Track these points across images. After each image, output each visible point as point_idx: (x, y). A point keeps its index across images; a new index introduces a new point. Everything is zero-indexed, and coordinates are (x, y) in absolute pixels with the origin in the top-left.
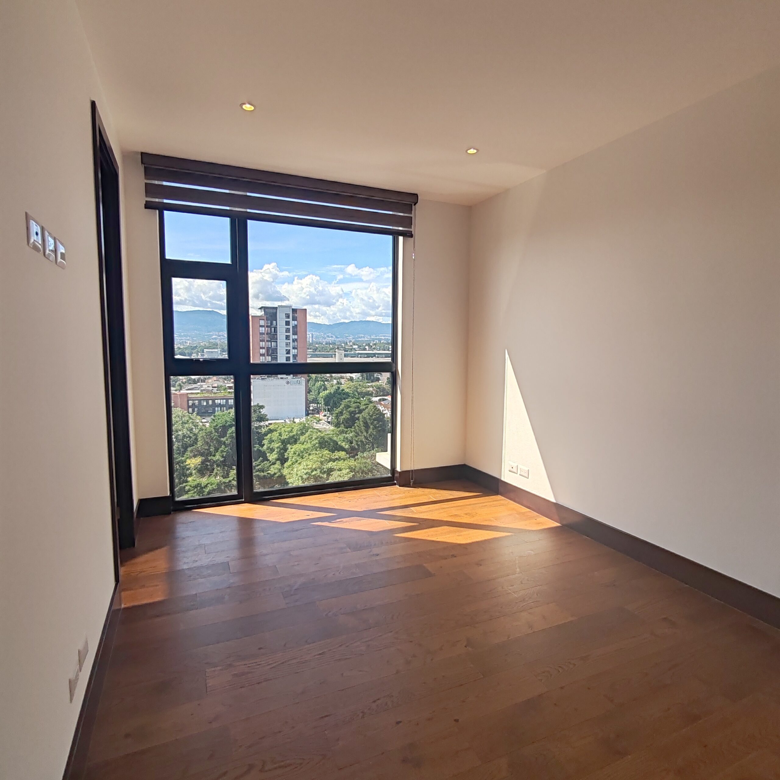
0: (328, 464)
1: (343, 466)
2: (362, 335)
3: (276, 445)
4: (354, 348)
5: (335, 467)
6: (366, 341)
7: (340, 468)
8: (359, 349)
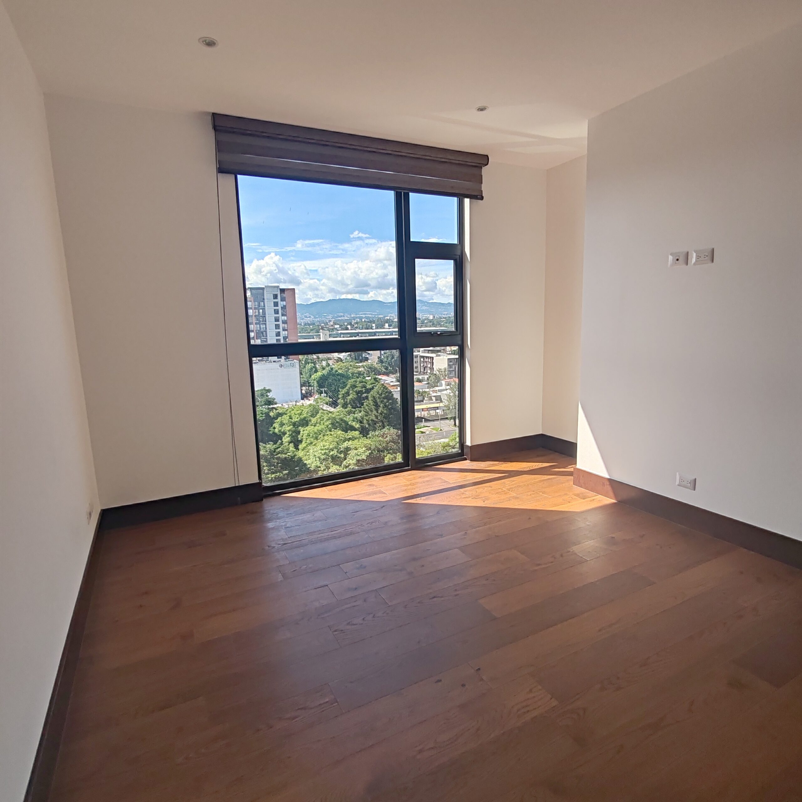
0: (344, 443)
1: (359, 444)
2: (342, 314)
3: (287, 428)
4: (336, 328)
5: (351, 446)
6: (346, 320)
7: (355, 447)
8: (340, 329)
